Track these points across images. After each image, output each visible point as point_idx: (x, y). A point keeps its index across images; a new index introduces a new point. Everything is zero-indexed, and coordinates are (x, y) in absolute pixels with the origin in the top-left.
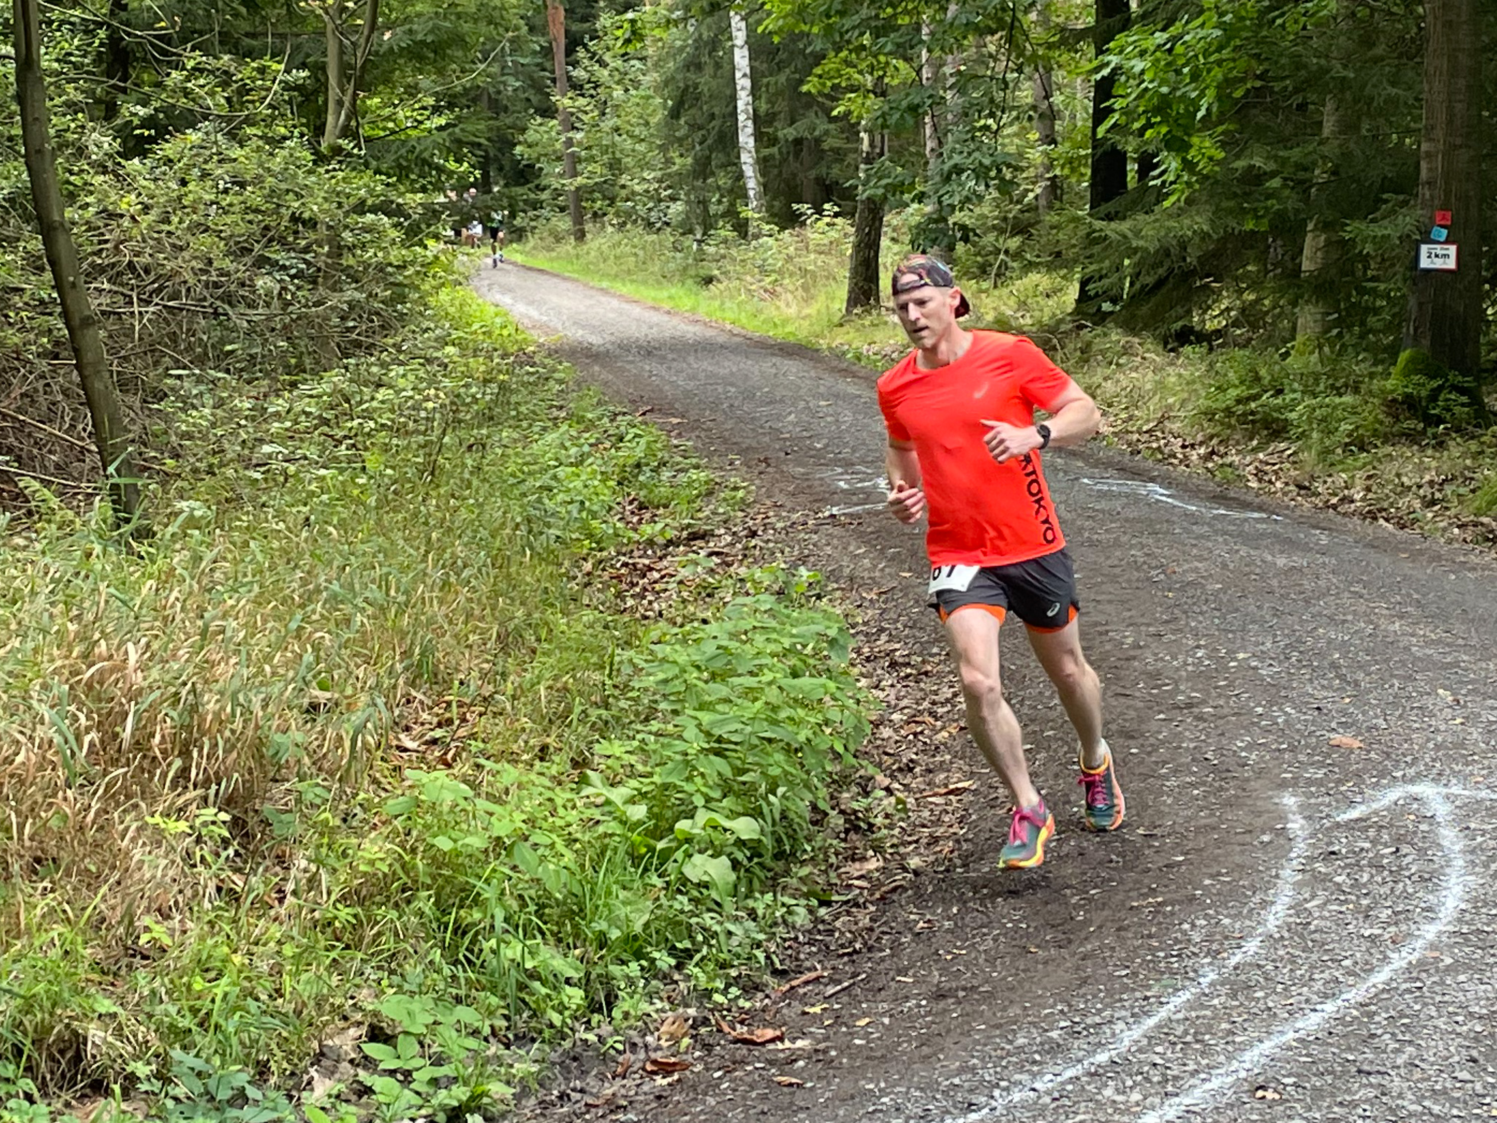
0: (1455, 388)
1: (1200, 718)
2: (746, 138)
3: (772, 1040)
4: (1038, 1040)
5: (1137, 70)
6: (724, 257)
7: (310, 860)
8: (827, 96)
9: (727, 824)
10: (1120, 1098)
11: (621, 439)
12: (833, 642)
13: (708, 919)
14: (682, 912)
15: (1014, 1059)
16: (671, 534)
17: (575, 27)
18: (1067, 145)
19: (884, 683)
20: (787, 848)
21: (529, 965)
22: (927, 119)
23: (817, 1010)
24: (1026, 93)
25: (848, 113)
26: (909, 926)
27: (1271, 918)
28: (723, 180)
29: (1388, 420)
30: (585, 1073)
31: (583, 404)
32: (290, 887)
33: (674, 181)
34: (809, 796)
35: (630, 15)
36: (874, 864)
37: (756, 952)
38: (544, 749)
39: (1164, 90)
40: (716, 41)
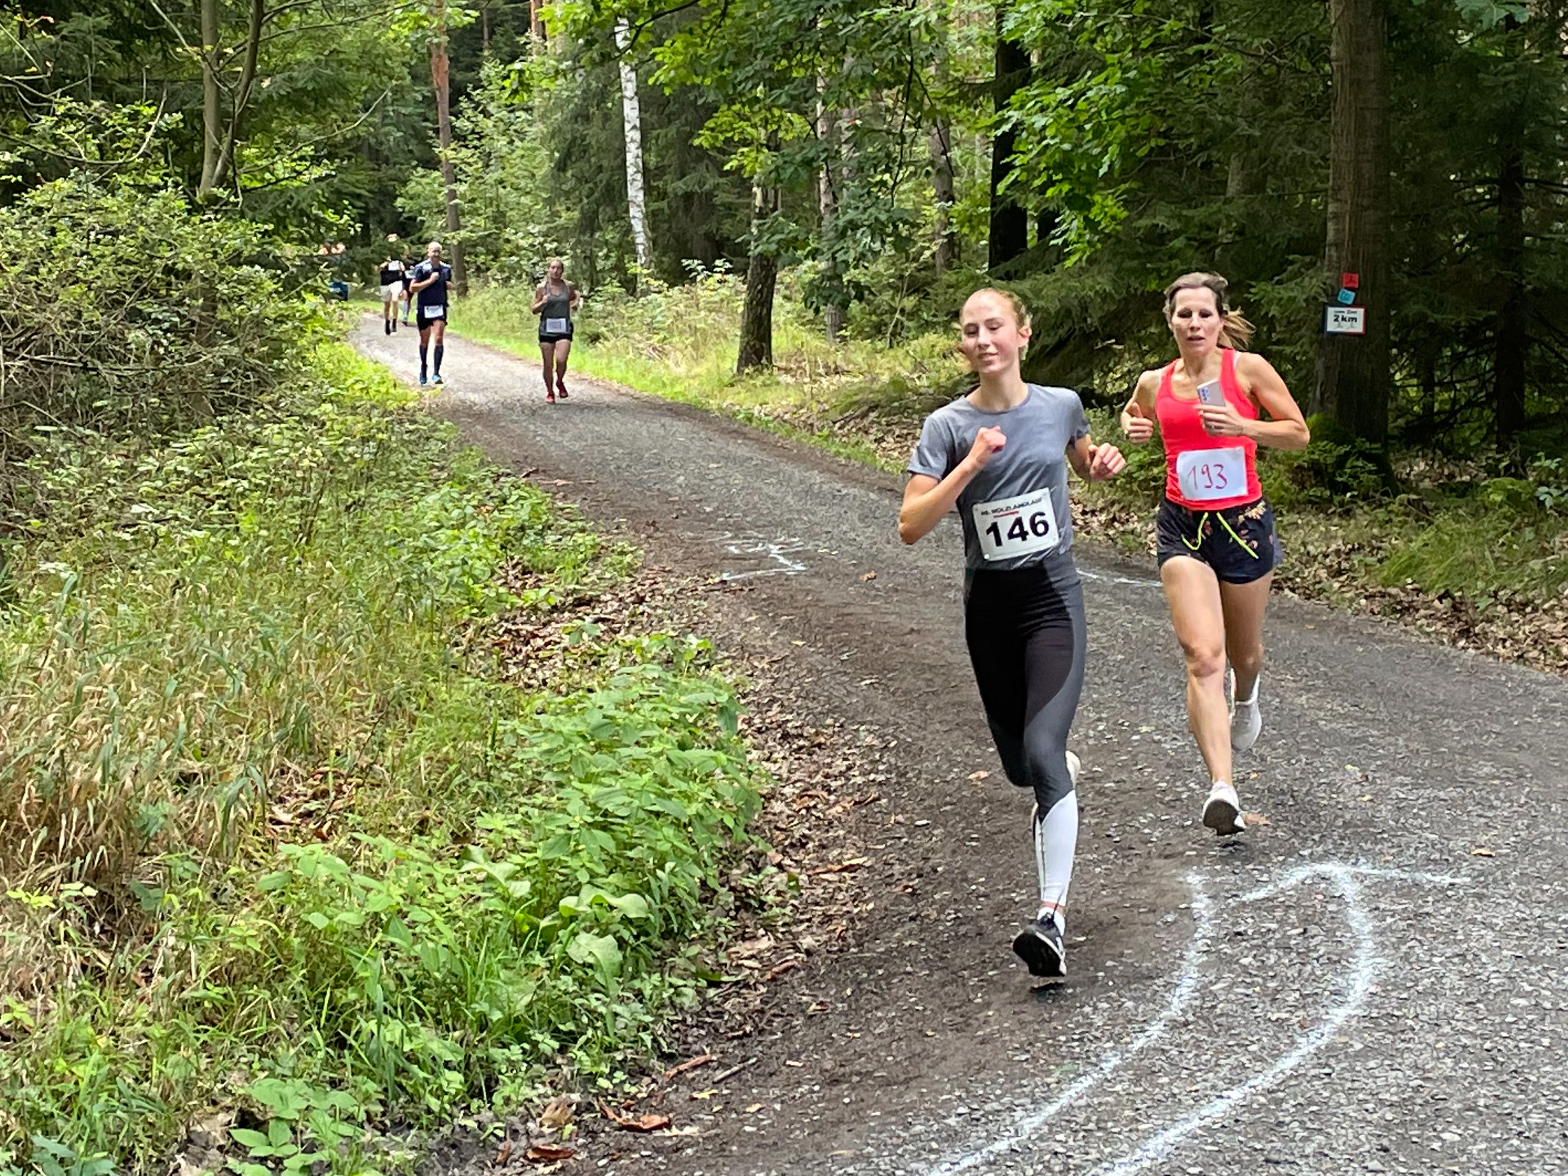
0: (1363, 455)
1: (1100, 793)
2: (635, 192)
3: (659, 1127)
4: (936, 1127)
5: (1038, 126)
6: (611, 314)
7: (178, 936)
8: (720, 150)
9: (614, 901)
11: (504, 502)
12: (723, 712)
14: (566, 993)
15: (910, 1147)
16: (556, 600)
17: (459, 77)
18: (968, 202)
19: (775, 756)
20: (675, 926)
21: (407, 1048)
22: (822, 175)
23: (706, 1095)
24: (924, 148)
25: (742, 167)
26: (801, 1007)
27: (1175, 1000)
28: (611, 235)
29: (1294, 487)
30: (464, 1161)
31: (468, 464)
32: (158, 965)
33: (557, 234)
34: (699, 873)
35: (519, 65)
36: (765, 943)
37: (642, 1035)
38: (423, 822)
39: (1066, 147)
40: (605, 92)
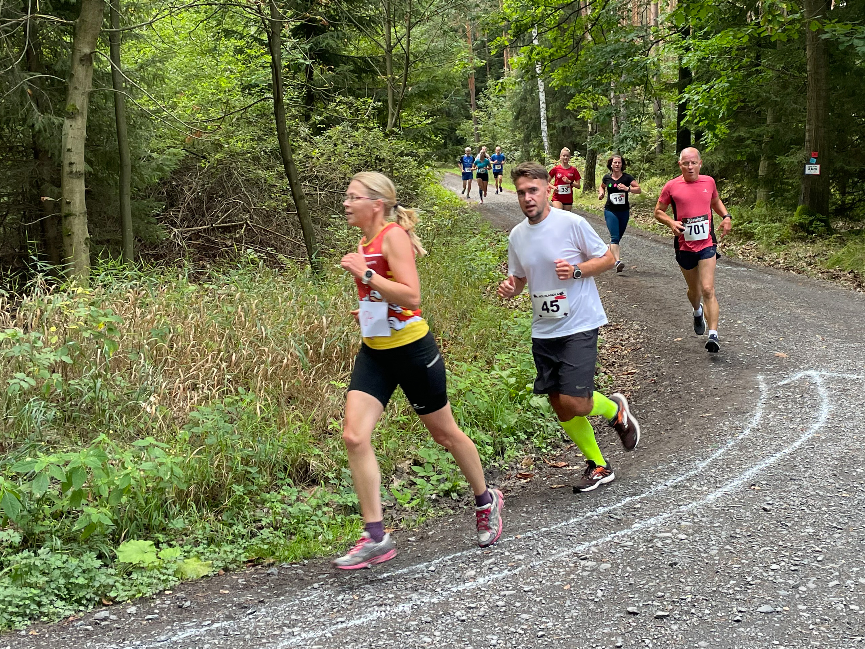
0: (819, 220)
2: (544, 127)
3: (565, 466)
4: (667, 467)
5: (695, 99)
8: (576, 111)
10: (699, 489)
13: (539, 421)
14: (529, 418)
15: (658, 474)
17: (478, 85)
18: (668, 128)
22: (614, 119)
24: (651, 109)
25: (584, 117)
27: (754, 421)
28: (536, 143)
29: (793, 232)
30: (495, 478)
31: (486, 227)
33: (516, 144)
35: (501, 81)
37: (557, 433)
38: (475, 357)
39: (706, 107)
40: (533, 90)
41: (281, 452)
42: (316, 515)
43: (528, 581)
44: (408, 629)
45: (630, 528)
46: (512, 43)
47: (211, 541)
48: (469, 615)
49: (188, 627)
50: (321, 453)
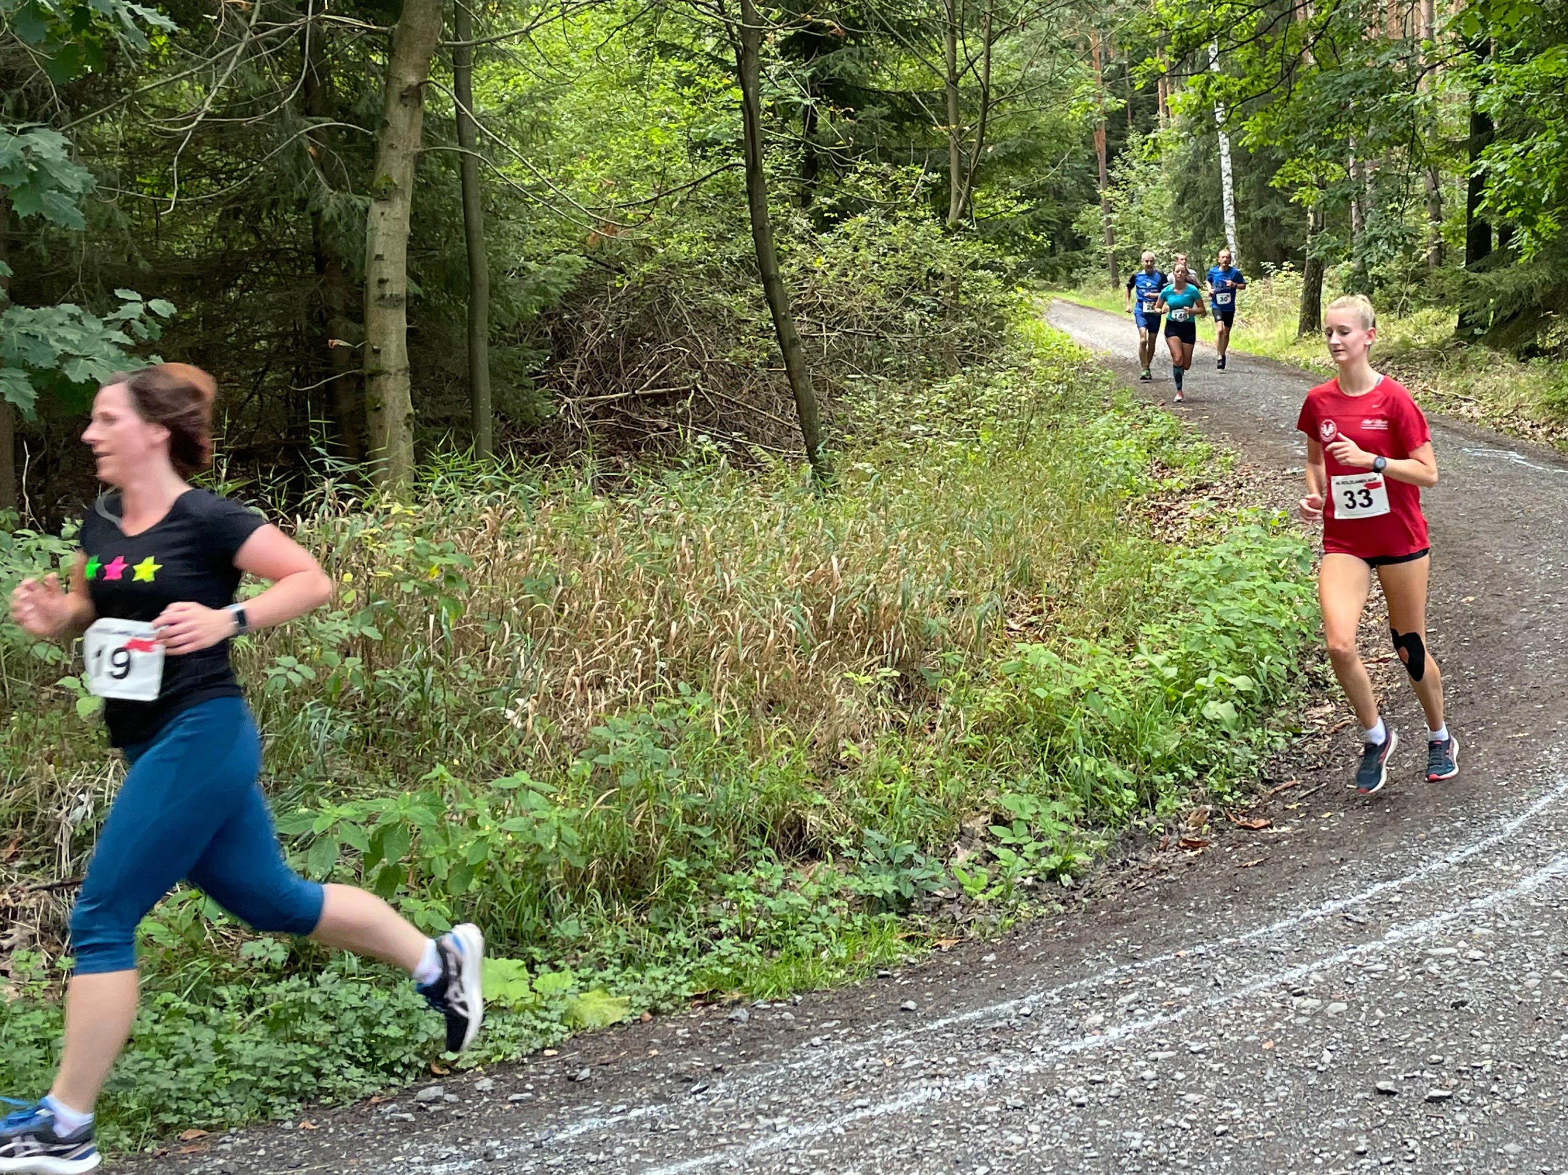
1: (1550, 611)
2: (1229, 218)
3: (1265, 827)
4: (1448, 828)
5: (1500, 170)
7: (951, 703)
8: (1287, 190)
9: (1231, 681)
10: (1505, 868)
11: (1149, 422)
12: (1299, 558)
14: (1201, 740)
15: (1432, 841)
16: (1184, 486)
17: (1112, 143)
18: (1451, 222)
20: (1271, 697)
21: (1099, 775)
22: (1354, 204)
23: (1294, 806)
24: (1421, 186)
25: (1301, 200)
30: (1138, 848)
31: (1122, 398)
34: (1286, 662)
35: (1152, 135)
36: (1329, 709)
37: (1252, 768)
38: (1105, 630)
39: (1520, 183)
40: (1209, 152)
41: (756, 799)
42: (817, 914)
43: (1198, 1033)
44: (981, 1120)
45: (1382, 939)
46: (1173, 68)
47: (627, 960)
48: (1092, 1095)
49: (586, 1116)
50: (826, 802)
